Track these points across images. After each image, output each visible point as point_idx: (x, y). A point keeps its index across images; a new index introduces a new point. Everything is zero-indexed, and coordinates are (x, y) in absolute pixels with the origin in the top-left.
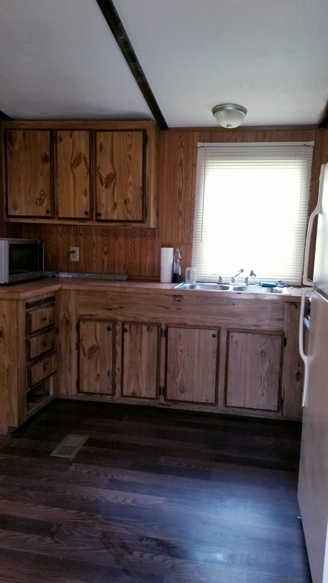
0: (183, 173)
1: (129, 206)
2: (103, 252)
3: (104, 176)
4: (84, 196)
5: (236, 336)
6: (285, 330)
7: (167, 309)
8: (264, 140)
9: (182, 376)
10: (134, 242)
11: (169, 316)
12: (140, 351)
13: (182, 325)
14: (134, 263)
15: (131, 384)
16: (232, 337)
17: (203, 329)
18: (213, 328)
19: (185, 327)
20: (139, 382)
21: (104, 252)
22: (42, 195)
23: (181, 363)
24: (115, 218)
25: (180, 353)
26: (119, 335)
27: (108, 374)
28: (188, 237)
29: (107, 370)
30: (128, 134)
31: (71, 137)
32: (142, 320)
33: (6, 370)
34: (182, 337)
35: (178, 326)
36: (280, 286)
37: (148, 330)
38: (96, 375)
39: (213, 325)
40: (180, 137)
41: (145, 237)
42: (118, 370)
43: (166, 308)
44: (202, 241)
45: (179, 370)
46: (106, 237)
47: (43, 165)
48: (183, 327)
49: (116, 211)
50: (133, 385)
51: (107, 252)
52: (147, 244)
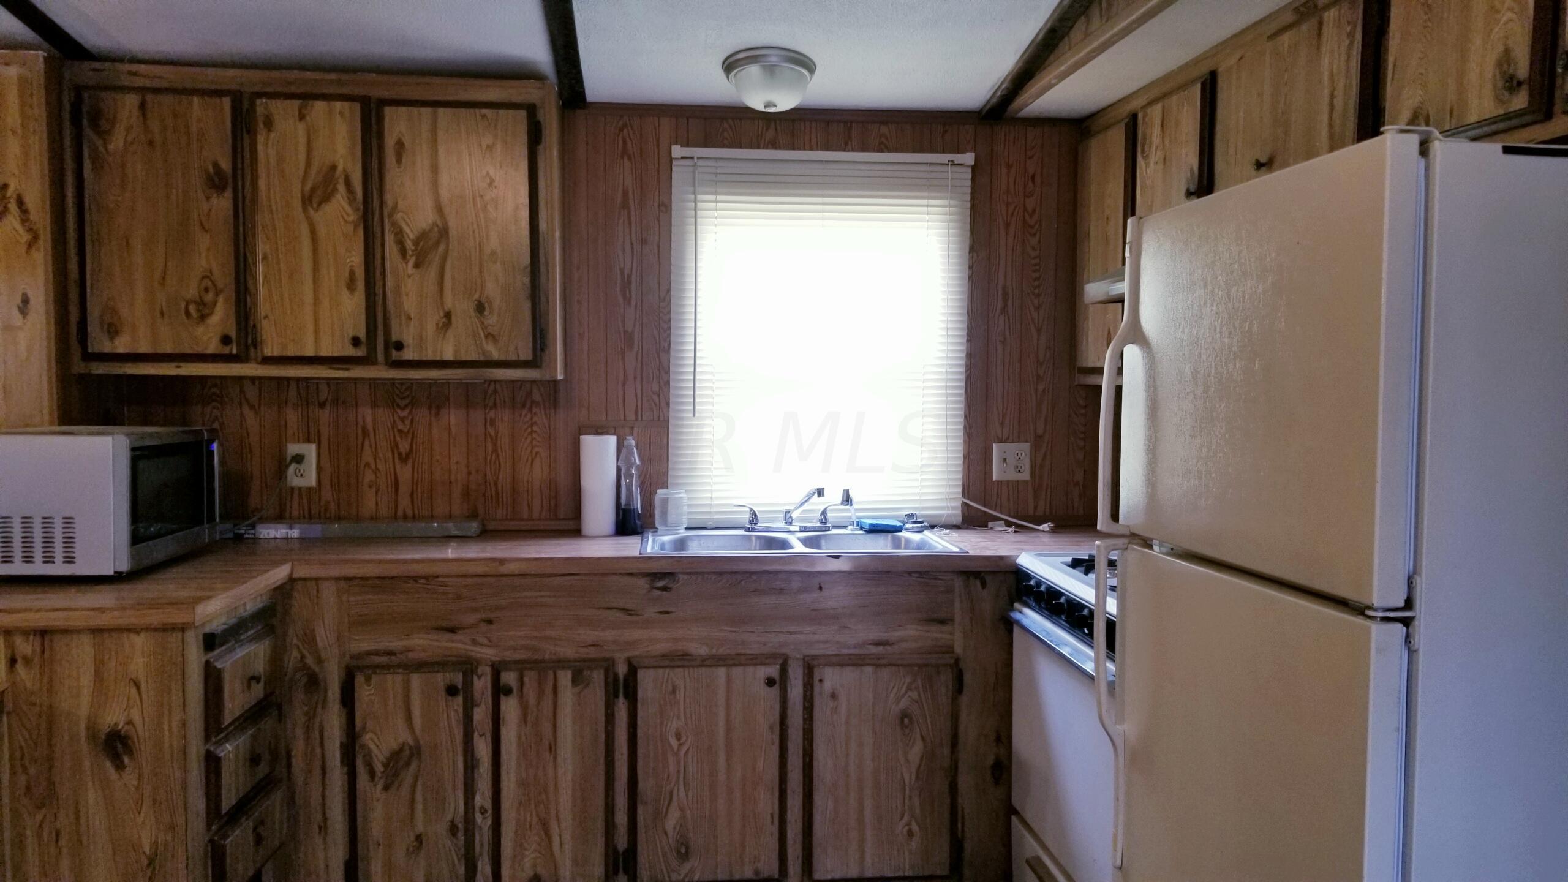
0: (633, 228)
1: (491, 320)
2: (396, 455)
3: (408, 231)
4: (345, 293)
5: (830, 679)
6: (958, 649)
7: (630, 615)
8: (846, 144)
9: (682, 809)
10: (493, 422)
11: (637, 634)
12: (552, 748)
13: (679, 659)
14: (496, 484)
15: (527, 853)
16: (821, 681)
17: (740, 665)
18: (766, 658)
19: (686, 663)
20: (550, 842)
21: (400, 454)
22: (207, 290)
23: (679, 771)
24: (449, 355)
25: (674, 742)
26: (483, 706)
27: (453, 829)
28: (656, 405)
29: (449, 817)
30: (484, 116)
31: (302, 117)
32: (555, 654)
33: (145, 862)
34: (680, 695)
35: (667, 663)
36: (913, 528)
37: (575, 681)
38: (413, 838)
39: (766, 650)
40: (621, 130)
41: (528, 406)
42: (482, 814)
43: (628, 612)
44: (696, 415)
45: (671, 793)
46: (403, 409)
47: (208, 198)
48: (680, 663)
49: (450, 333)
50: (533, 856)
51: (408, 455)
52: (532, 425)
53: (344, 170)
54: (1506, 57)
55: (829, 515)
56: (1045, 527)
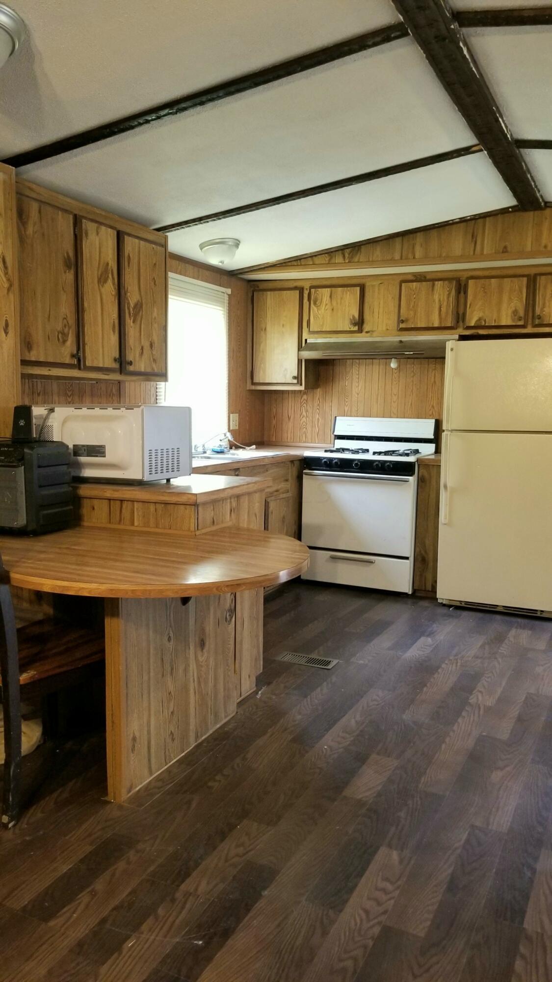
1: (154, 352)
3: (131, 303)
4: (112, 333)
22: (65, 326)
24: (143, 369)
30: (153, 248)
31: (98, 234)
47: (65, 272)
49: (143, 358)
53: (111, 267)
54: (515, 312)
55: (205, 446)
56: (254, 447)
